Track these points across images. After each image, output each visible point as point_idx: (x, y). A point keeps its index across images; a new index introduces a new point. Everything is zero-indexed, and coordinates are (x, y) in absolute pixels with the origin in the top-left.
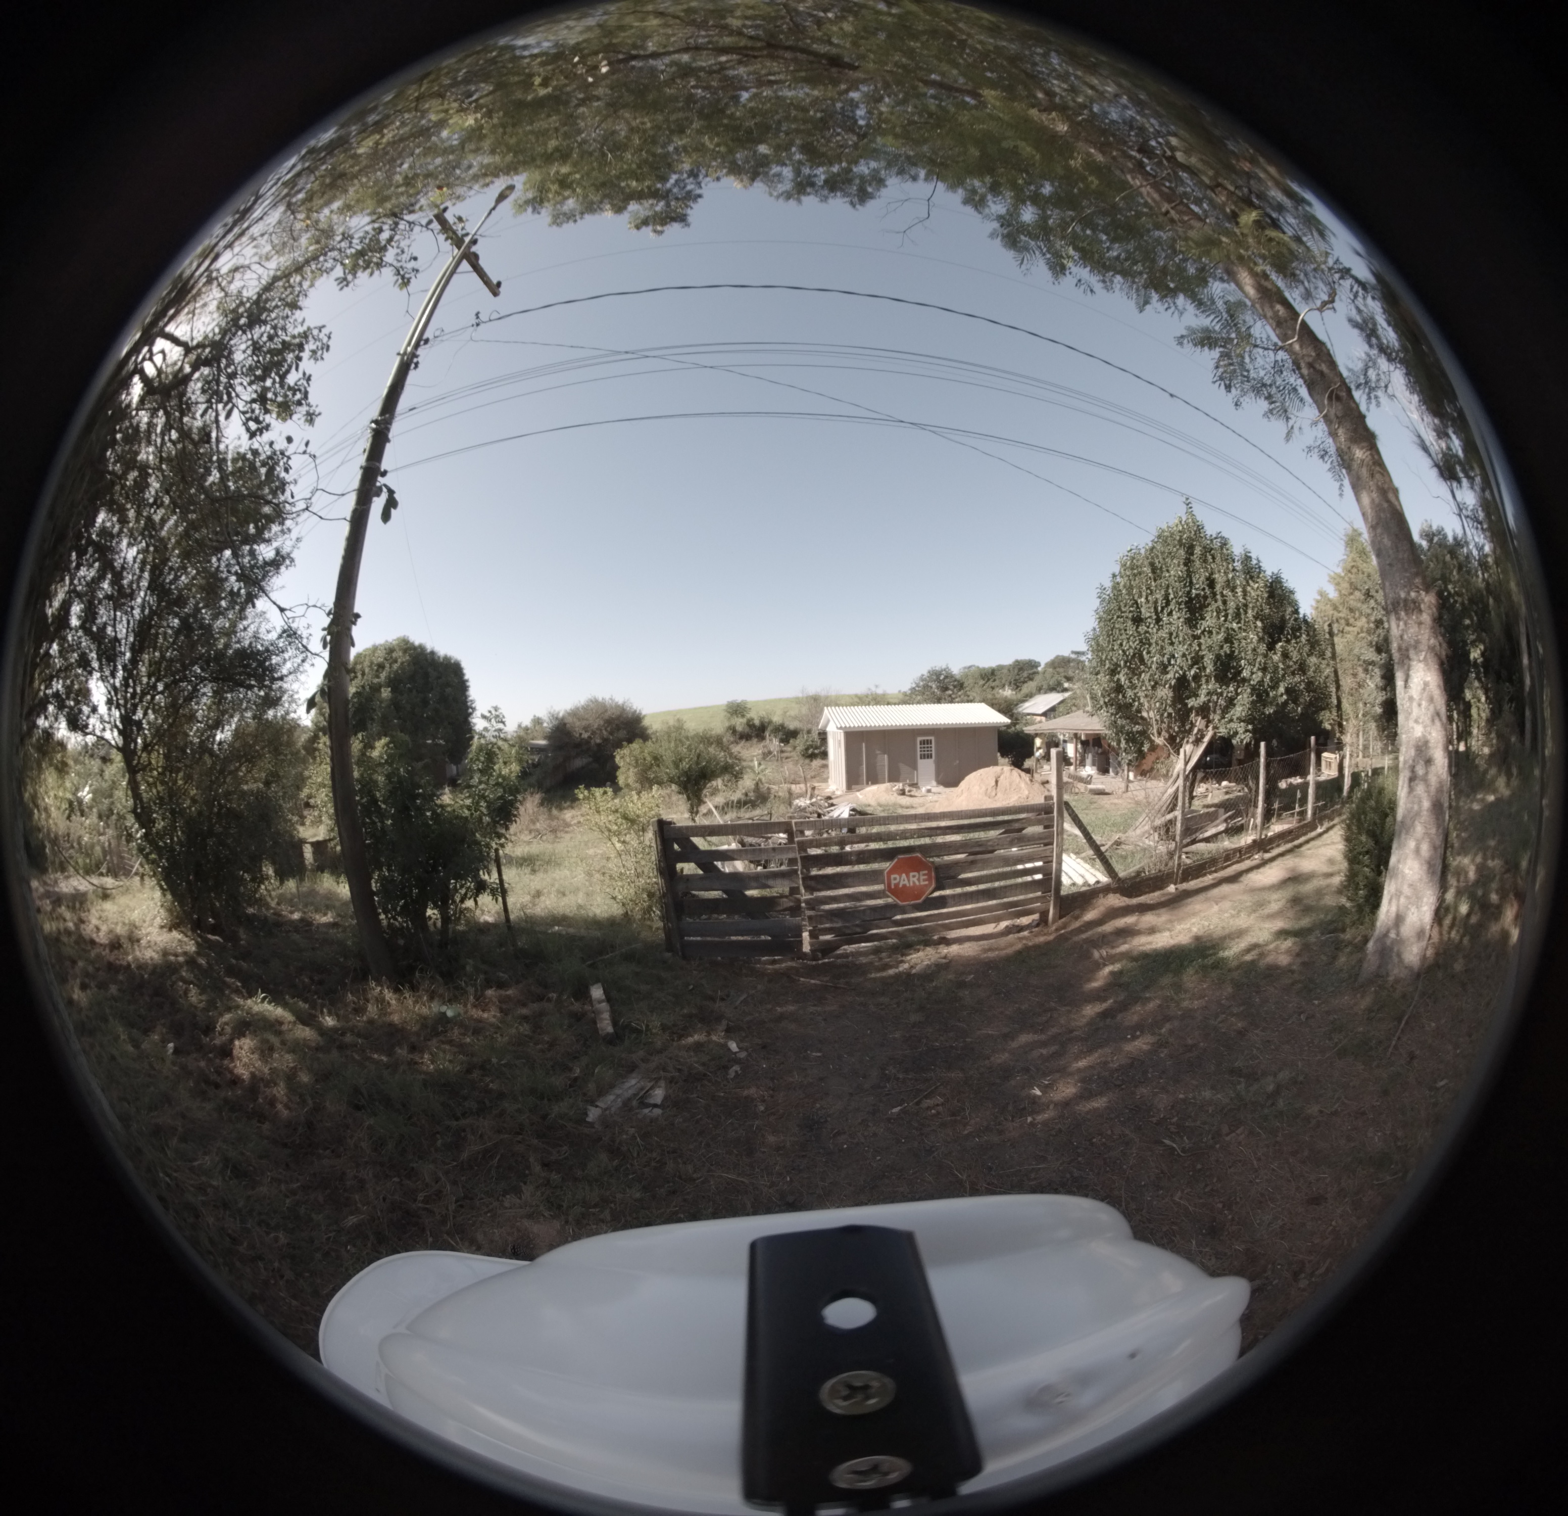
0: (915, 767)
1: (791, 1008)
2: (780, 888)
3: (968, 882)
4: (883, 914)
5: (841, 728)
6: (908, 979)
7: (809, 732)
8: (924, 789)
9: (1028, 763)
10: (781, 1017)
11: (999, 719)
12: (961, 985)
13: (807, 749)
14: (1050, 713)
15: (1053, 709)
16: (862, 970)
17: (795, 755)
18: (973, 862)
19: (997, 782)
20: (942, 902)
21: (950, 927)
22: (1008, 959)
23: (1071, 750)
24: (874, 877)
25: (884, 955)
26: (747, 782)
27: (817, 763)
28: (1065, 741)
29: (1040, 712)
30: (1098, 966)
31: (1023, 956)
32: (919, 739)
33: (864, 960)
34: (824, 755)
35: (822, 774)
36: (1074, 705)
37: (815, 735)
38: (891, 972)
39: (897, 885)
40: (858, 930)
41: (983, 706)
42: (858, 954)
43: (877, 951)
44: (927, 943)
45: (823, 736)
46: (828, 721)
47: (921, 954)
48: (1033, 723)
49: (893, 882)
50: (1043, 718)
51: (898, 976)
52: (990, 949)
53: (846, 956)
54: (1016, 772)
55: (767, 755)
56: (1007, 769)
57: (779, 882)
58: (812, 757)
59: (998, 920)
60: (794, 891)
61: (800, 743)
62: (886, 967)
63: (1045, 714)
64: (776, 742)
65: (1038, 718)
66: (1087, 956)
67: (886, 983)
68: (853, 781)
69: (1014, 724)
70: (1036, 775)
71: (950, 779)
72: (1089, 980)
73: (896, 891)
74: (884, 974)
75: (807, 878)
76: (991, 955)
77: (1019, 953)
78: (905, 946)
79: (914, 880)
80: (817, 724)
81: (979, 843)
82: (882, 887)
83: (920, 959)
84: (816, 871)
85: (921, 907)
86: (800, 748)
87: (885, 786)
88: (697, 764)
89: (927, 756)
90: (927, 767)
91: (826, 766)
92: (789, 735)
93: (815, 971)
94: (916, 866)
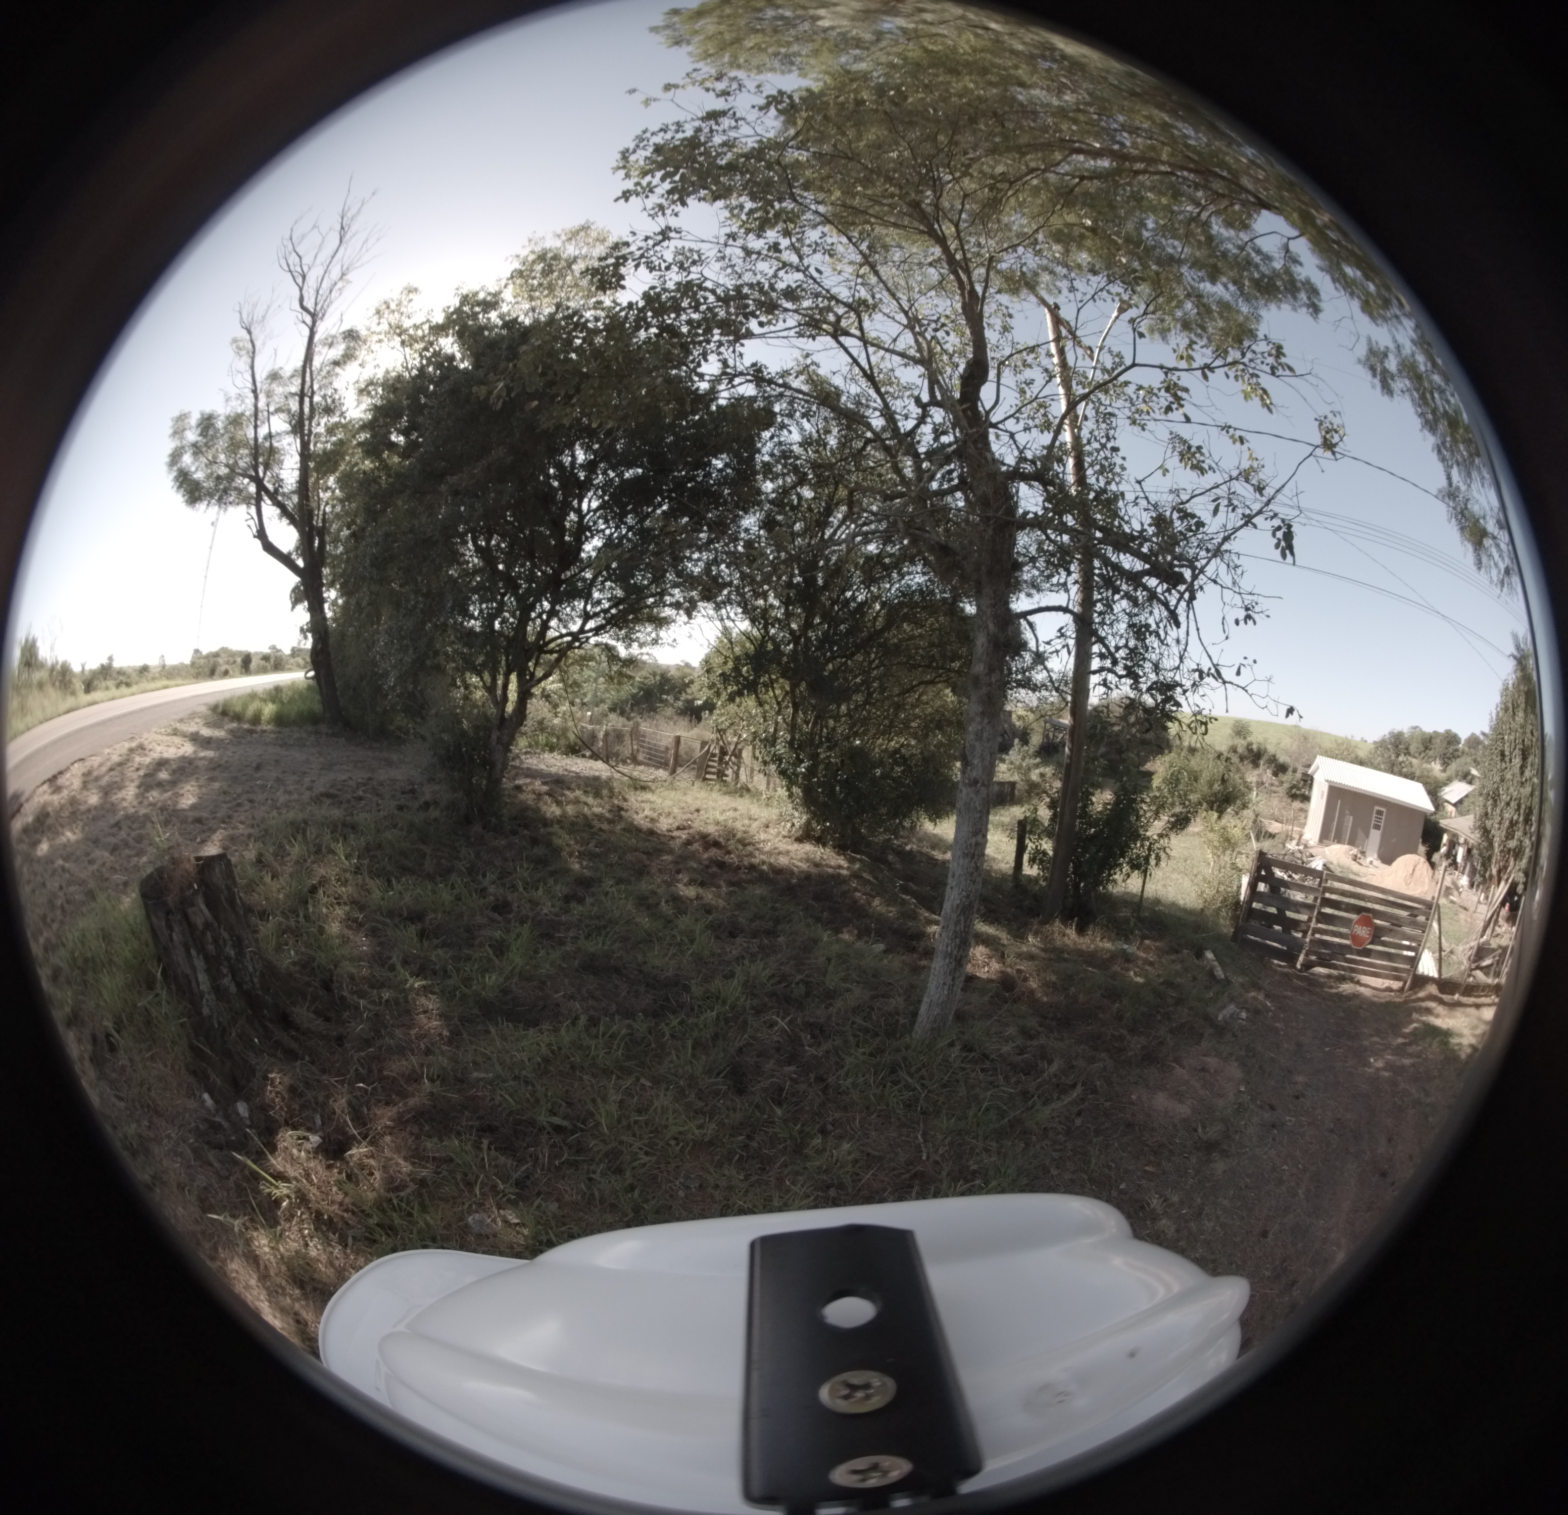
0: (1368, 835)
2: (1304, 916)
3: (1385, 944)
5: (1329, 779)
7: (1296, 771)
8: (1369, 860)
9: (1435, 857)
11: (1428, 805)
13: (1291, 788)
15: (1460, 802)
17: (1282, 791)
19: (1414, 870)
22: (1381, 1009)
23: (1459, 851)
24: (1347, 922)
25: (1332, 981)
26: (1249, 815)
27: (1297, 805)
28: (1459, 841)
30: (1412, 1022)
33: (1324, 981)
34: (1306, 799)
35: (1302, 817)
37: (1299, 775)
38: (1332, 992)
39: (1355, 933)
40: (1328, 958)
41: (1419, 786)
43: (1329, 977)
44: (1351, 980)
45: (1308, 780)
46: (1318, 769)
48: (1445, 816)
49: (1355, 930)
52: (1377, 998)
53: (1315, 975)
54: (1428, 864)
55: (1261, 784)
58: (1294, 797)
59: (1387, 977)
60: (1310, 920)
61: (1287, 779)
62: (1332, 987)
64: (1269, 773)
66: (1410, 1015)
67: (1330, 999)
68: (1325, 835)
69: (1435, 813)
70: (1436, 871)
71: (1387, 857)
72: (1405, 1027)
73: (1354, 938)
75: (1320, 913)
77: (1387, 1006)
78: (1343, 978)
79: (1363, 932)
80: (1308, 767)
81: (1397, 918)
82: (1347, 931)
83: (1347, 988)
84: (1325, 910)
85: (1360, 953)
86: (1286, 785)
87: (1346, 847)
88: (1225, 788)
89: (1377, 827)
90: (1375, 836)
91: (1304, 811)
92: (1280, 769)
93: (1300, 978)
94: (1367, 922)
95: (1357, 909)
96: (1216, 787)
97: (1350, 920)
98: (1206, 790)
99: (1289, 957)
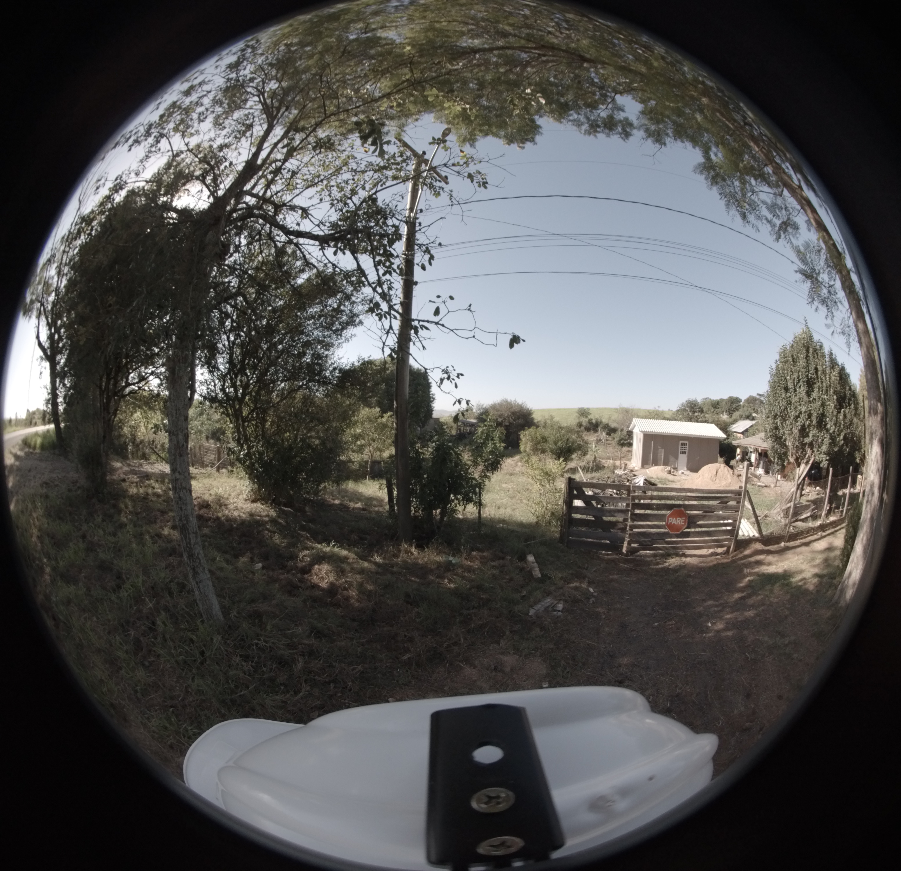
0: (677, 458)
1: (616, 577)
2: (620, 518)
3: (701, 526)
4: (661, 537)
5: (642, 431)
6: (667, 570)
7: (622, 430)
8: (680, 472)
9: (733, 463)
10: (612, 580)
11: (720, 434)
12: (690, 576)
13: (620, 440)
14: (745, 433)
15: (747, 430)
16: (648, 564)
17: (614, 443)
18: (705, 516)
19: (717, 472)
20: (687, 535)
21: (688, 548)
22: (710, 568)
23: (753, 457)
25: (658, 558)
26: (589, 457)
27: (625, 449)
28: (751, 452)
29: (741, 431)
30: (745, 576)
31: (716, 567)
32: (681, 442)
33: (648, 559)
34: (630, 445)
35: (628, 456)
36: (757, 429)
37: (625, 432)
38: (660, 566)
39: (671, 523)
40: (649, 543)
41: (713, 426)
42: (646, 556)
43: (654, 555)
44: (677, 555)
45: (630, 434)
46: (635, 426)
47: (674, 560)
48: (736, 440)
49: (670, 521)
50: (742, 435)
51: (663, 569)
52: (703, 562)
53: (640, 556)
54: (727, 467)
55: (599, 441)
56: (723, 465)
57: (620, 514)
58: (623, 445)
59: (709, 547)
60: (626, 520)
61: (617, 436)
62: (658, 564)
63: (742, 433)
64: (604, 434)
65: (739, 435)
66: (741, 571)
67: (658, 571)
68: (645, 463)
69: (727, 439)
70: (735, 471)
71: (694, 468)
72: (740, 582)
73: (670, 526)
74: (657, 567)
75: (632, 514)
76: (703, 565)
77: (715, 565)
78: (668, 555)
79: (678, 521)
80: (628, 427)
81: (708, 507)
82: (664, 523)
83: (673, 562)
84: (637, 511)
85: (678, 536)
86: (617, 439)
87: (661, 467)
88: (567, 444)
89: (683, 453)
90: (683, 459)
91: (631, 452)
92: (611, 431)
93: (627, 561)
94: (681, 514)
95: (669, 507)
96: (560, 444)
97: (664, 516)
98: (553, 447)
99: (616, 547)
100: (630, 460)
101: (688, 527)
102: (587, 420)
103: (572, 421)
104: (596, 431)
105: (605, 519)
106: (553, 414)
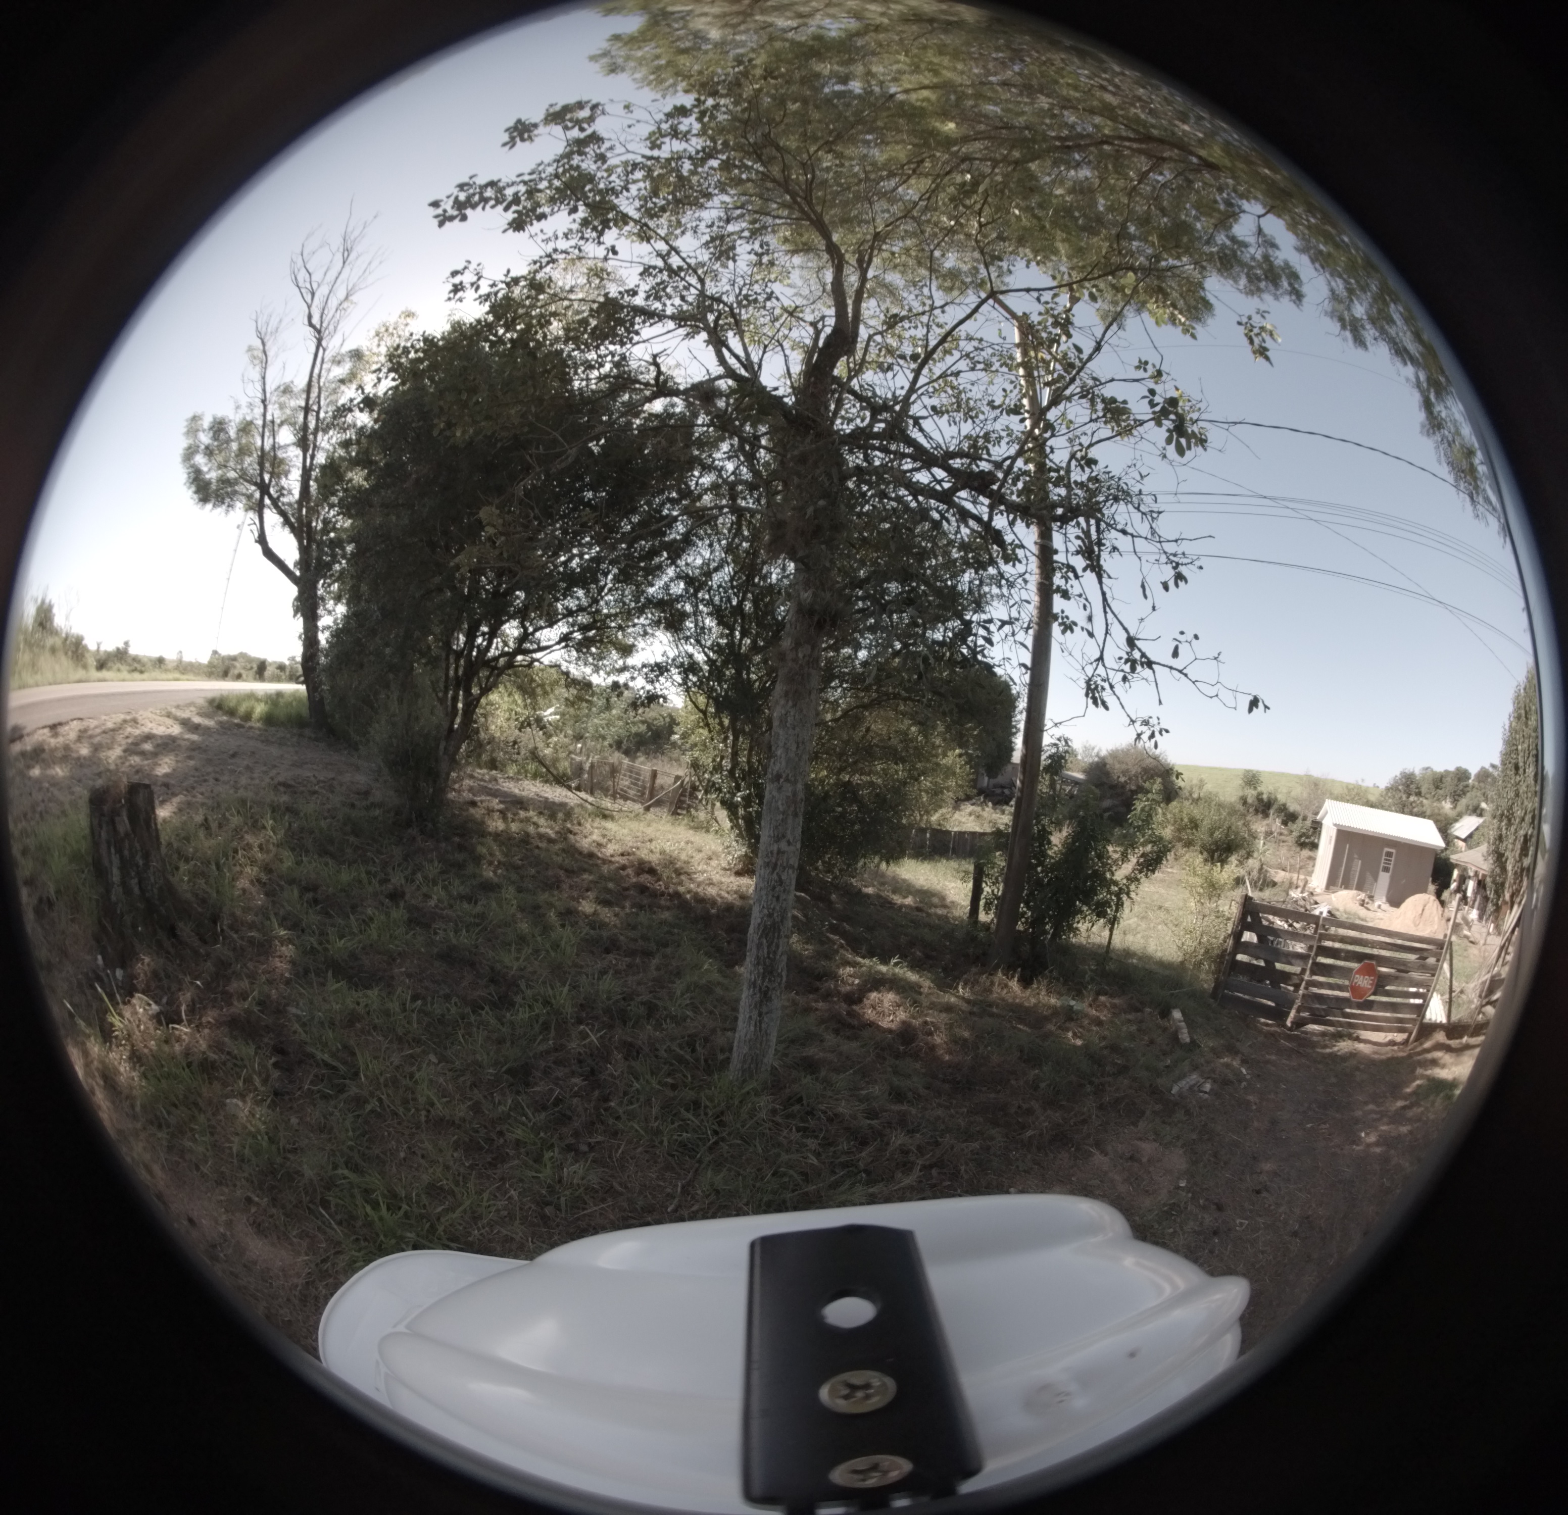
4: (1340, 1005)
5: (1337, 825)
6: (1334, 1057)
8: (1377, 904)
9: (1445, 895)
11: (1439, 841)
12: (1358, 1069)
14: (1467, 839)
15: (1471, 835)
16: (1314, 1045)
18: (1397, 978)
19: (1423, 910)
20: (1369, 1005)
21: (1366, 1028)
22: (1382, 1062)
24: (1346, 973)
26: (1252, 862)
28: (1469, 877)
29: (1462, 836)
30: (1415, 1079)
31: (1389, 1063)
32: (1386, 849)
33: (1315, 1039)
36: (1482, 835)
37: (1308, 823)
38: (1328, 1051)
41: (1430, 824)
42: (1313, 1033)
45: (1317, 827)
47: (1344, 1044)
48: (1460, 853)
50: (1463, 844)
51: (1330, 1054)
52: (1378, 1053)
53: (1306, 1033)
55: (1269, 834)
56: (1434, 899)
57: (1298, 962)
59: (1390, 1030)
62: (1325, 1047)
66: (1414, 1070)
67: (1324, 1058)
68: (1332, 881)
69: (1446, 849)
70: (1443, 907)
71: (1396, 900)
72: (1408, 1086)
74: (1324, 1052)
75: (1315, 963)
76: (1376, 1058)
77: (1387, 1061)
80: (1317, 814)
81: (1404, 963)
82: (1347, 983)
83: (1344, 1046)
84: (1322, 960)
85: (1360, 1006)
86: (1295, 834)
87: (1354, 892)
88: (1227, 835)
89: (1386, 870)
90: (1384, 879)
91: (1313, 859)
92: (1290, 818)
93: (1289, 1038)
94: (1369, 971)
95: (1359, 957)
96: (1217, 834)
97: (1350, 970)
98: (1206, 838)
99: (1279, 1014)
100: (1310, 873)
101: (1374, 994)
102: (1254, 793)
103: (1230, 793)
104: (1266, 815)
105: (1278, 966)
106: (1203, 776)
